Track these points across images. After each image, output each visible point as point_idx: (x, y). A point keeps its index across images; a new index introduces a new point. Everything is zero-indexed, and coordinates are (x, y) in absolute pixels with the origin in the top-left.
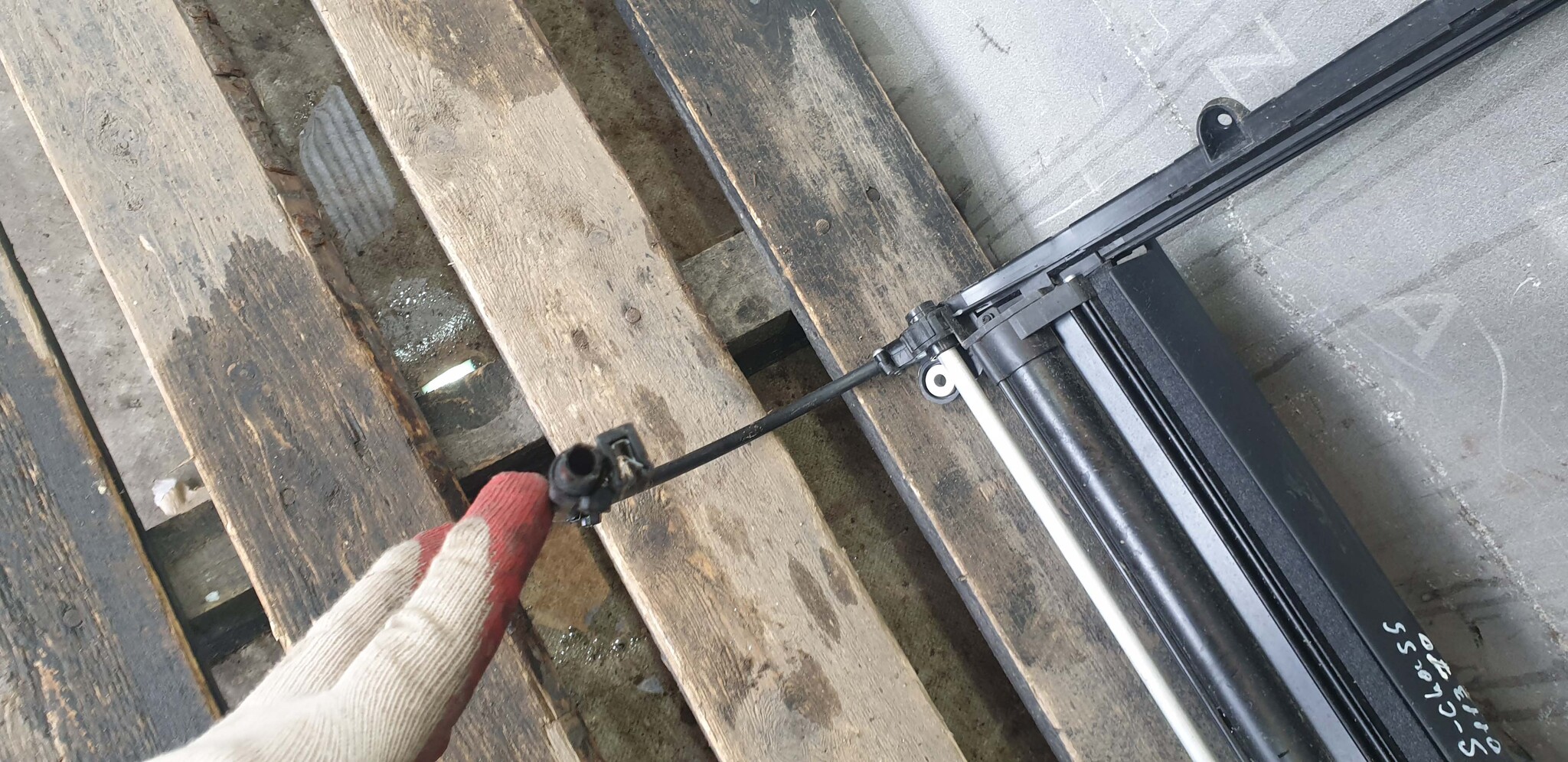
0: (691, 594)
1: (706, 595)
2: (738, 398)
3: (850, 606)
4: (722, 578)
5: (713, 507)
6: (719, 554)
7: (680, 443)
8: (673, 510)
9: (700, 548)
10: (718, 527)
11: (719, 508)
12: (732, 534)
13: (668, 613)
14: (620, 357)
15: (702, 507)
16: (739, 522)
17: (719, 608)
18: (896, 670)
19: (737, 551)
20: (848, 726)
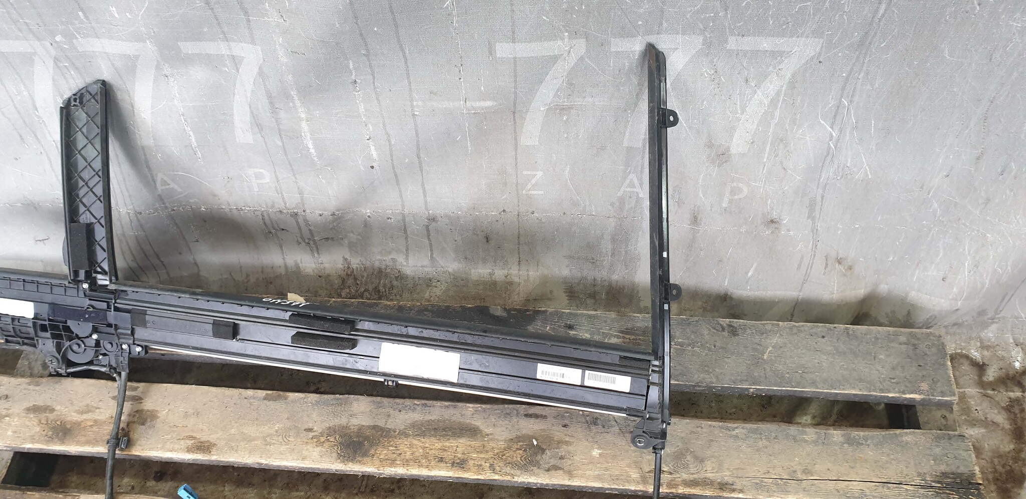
0: (90, 433)
1: (95, 429)
2: (57, 383)
3: (139, 389)
4: (96, 421)
5: (76, 410)
6: (89, 417)
7: (50, 408)
8: (65, 423)
9: (82, 422)
10: (82, 413)
11: (78, 409)
12: (88, 410)
13: (88, 443)
14: (11, 409)
15: (73, 414)
16: (87, 406)
17: (101, 427)
18: (165, 388)
19: (93, 412)
20: (164, 412)
